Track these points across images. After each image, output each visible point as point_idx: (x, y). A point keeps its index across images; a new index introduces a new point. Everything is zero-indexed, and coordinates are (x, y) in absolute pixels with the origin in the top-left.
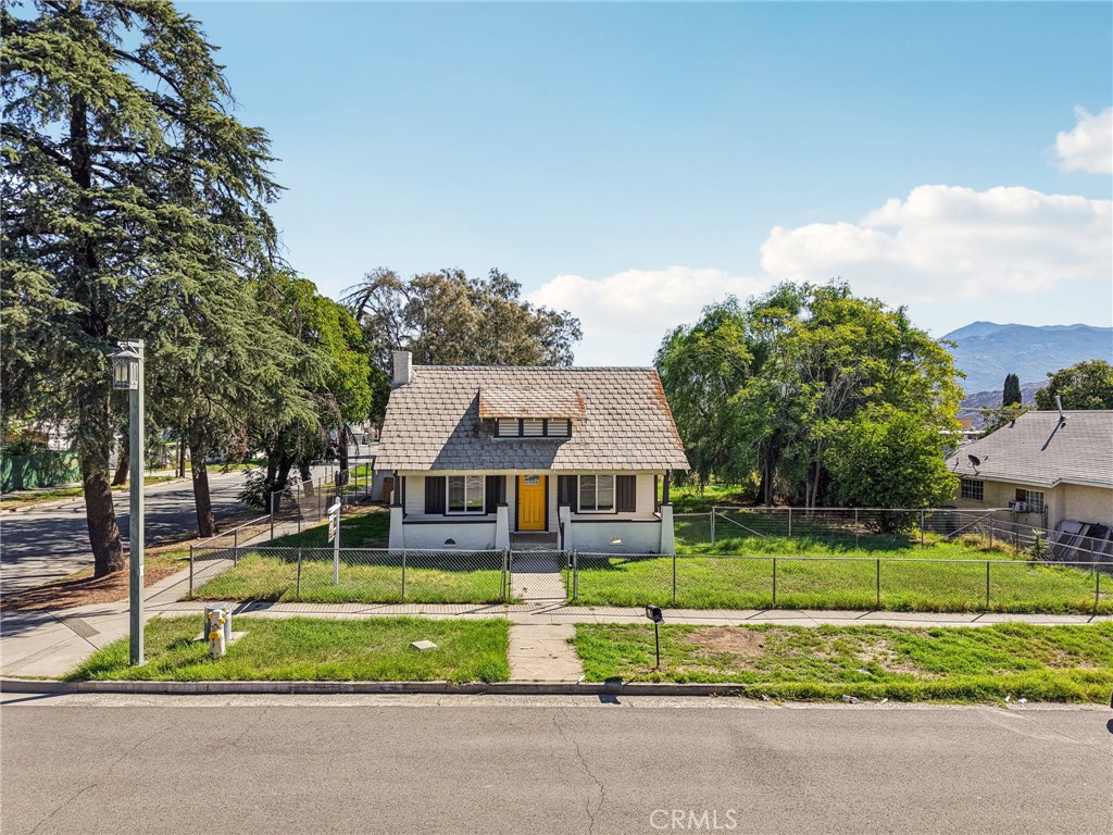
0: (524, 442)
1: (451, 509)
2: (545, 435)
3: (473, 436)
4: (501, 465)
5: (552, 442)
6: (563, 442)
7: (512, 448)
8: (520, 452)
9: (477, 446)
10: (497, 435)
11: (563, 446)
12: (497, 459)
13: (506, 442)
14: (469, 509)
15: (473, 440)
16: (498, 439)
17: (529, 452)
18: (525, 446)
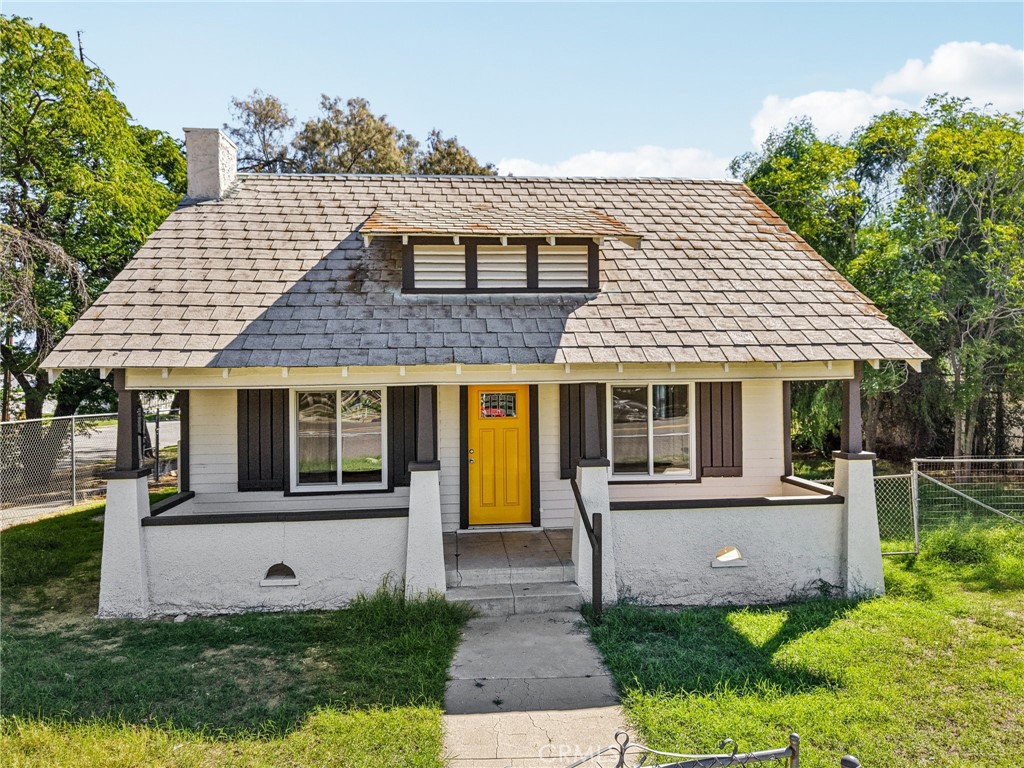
0: (481, 302)
1: (304, 478)
2: (532, 285)
3: (349, 290)
4: (419, 354)
5: (550, 303)
6: (580, 303)
7: (448, 315)
8: (470, 325)
9: (356, 312)
10: (408, 287)
11: (581, 311)
12: (407, 340)
13: (431, 303)
14: (349, 477)
15: (346, 298)
16: (412, 297)
17: (495, 324)
18: (481, 312)
